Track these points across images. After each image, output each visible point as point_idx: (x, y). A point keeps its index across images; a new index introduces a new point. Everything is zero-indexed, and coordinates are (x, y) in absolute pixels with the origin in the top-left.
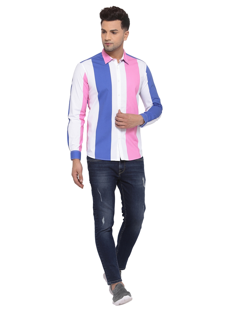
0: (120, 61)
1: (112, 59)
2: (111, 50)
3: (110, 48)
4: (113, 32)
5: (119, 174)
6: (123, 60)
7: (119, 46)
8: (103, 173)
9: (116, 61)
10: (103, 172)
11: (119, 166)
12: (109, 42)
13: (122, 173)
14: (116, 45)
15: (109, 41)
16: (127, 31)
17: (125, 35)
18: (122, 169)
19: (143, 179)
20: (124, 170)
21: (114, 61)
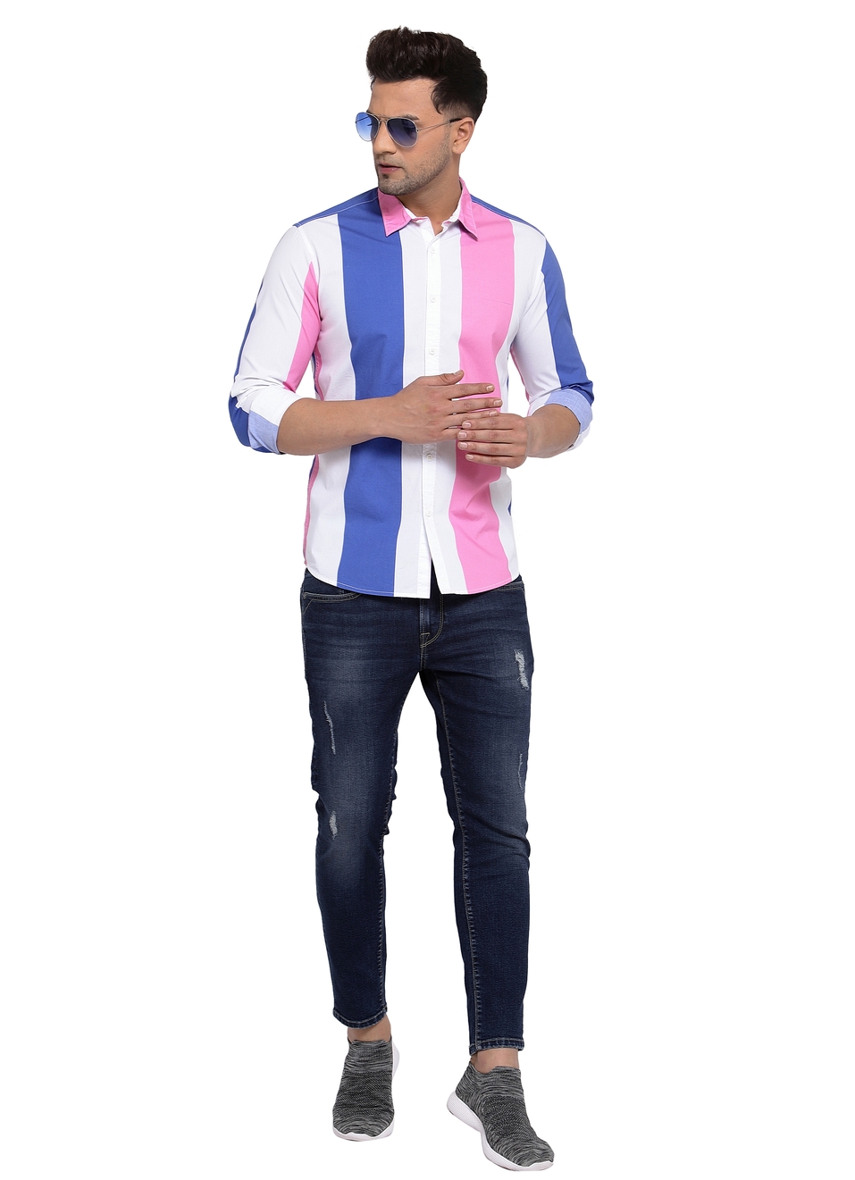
0: (445, 227)
1: (414, 217)
3: (397, 181)
5: (422, 646)
6: (459, 225)
8: (352, 647)
9: (426, 224)
10: (352, 644)
11: (422, 615)
14: (417, 173)
15: (388, 156)
17: (455, 133)
18: (431, 625)
19: (520, 657)
20: (440, 630)
21: (418, 225)
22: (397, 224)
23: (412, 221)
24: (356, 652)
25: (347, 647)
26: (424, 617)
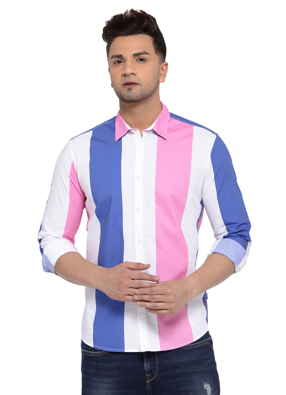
1: (129, 128)
2: (137, 97)
3: (136, 92)
4: (140, 58)
5: (148, 382)
7: (152, 90)
8: (105, 383)
11: (145, 365)
12: (132, 79)
13: (153, 379)
14: (147, 88)
16: (164, 63)
17: (161, 71)
18: (151, 370)
19: (208, 387)
20: (157, 373)
21: (132, 133)
22: (121, 134)
23: (129, 131)
24: (107, 385)
25: (102, 382)
26: (147, 366)
